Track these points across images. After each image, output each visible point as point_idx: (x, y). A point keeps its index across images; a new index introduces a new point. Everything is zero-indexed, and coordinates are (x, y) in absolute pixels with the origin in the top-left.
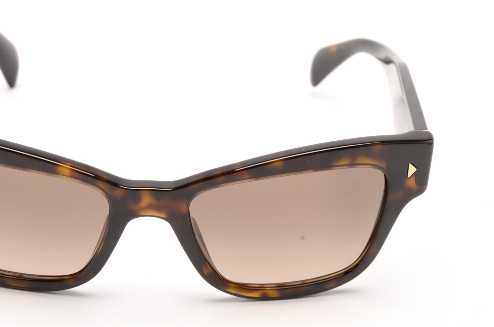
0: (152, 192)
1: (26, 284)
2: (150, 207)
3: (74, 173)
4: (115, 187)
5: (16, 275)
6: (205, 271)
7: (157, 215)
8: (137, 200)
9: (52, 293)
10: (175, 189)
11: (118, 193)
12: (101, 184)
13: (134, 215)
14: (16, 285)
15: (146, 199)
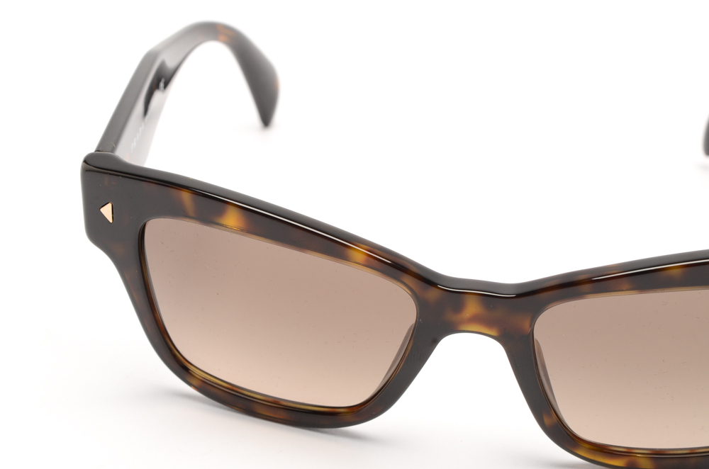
0: (484, 297)
1: (282, 415)
2: (476, 319)
3: (372, 260)
4: (429, 286)
5: (270, 399)
6: (547, 421)
7: (486, 332)
8: (459, 308)
9: (318, 431)
10: (519, 296)
11: (432, 294)
12: (408, 279)
13: (452, 329)
14: (268, 414)
15: (472, 308)
